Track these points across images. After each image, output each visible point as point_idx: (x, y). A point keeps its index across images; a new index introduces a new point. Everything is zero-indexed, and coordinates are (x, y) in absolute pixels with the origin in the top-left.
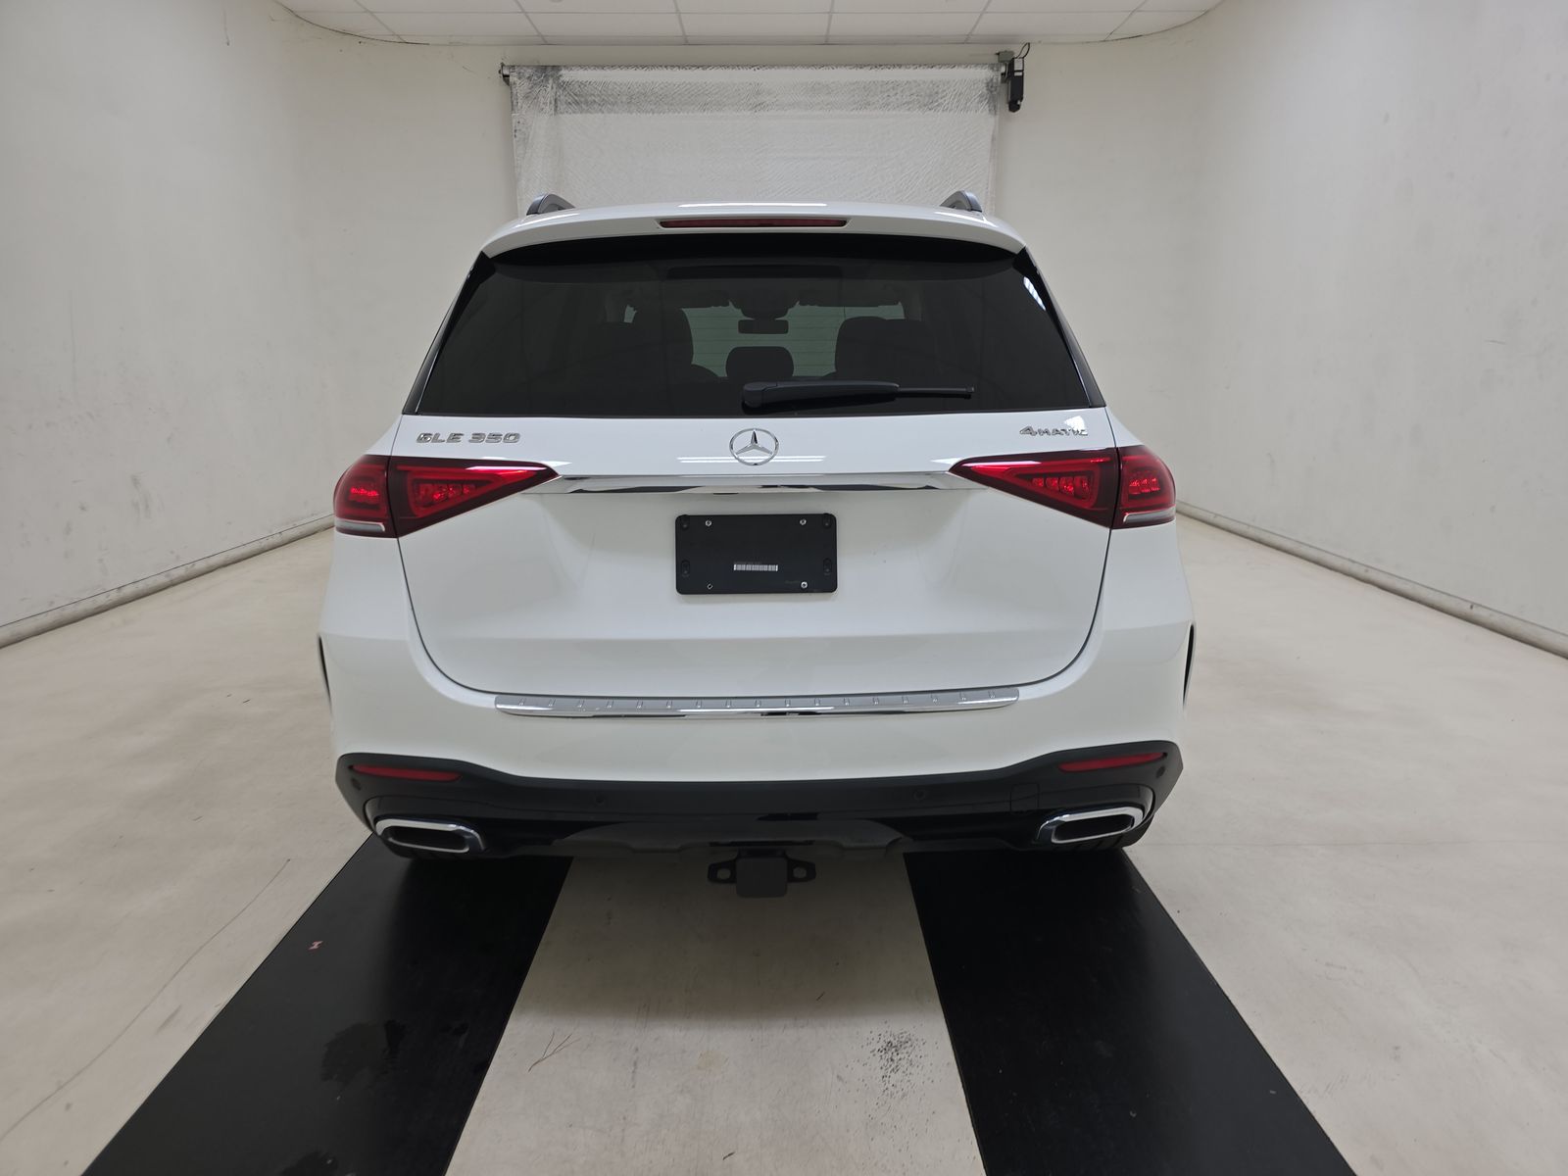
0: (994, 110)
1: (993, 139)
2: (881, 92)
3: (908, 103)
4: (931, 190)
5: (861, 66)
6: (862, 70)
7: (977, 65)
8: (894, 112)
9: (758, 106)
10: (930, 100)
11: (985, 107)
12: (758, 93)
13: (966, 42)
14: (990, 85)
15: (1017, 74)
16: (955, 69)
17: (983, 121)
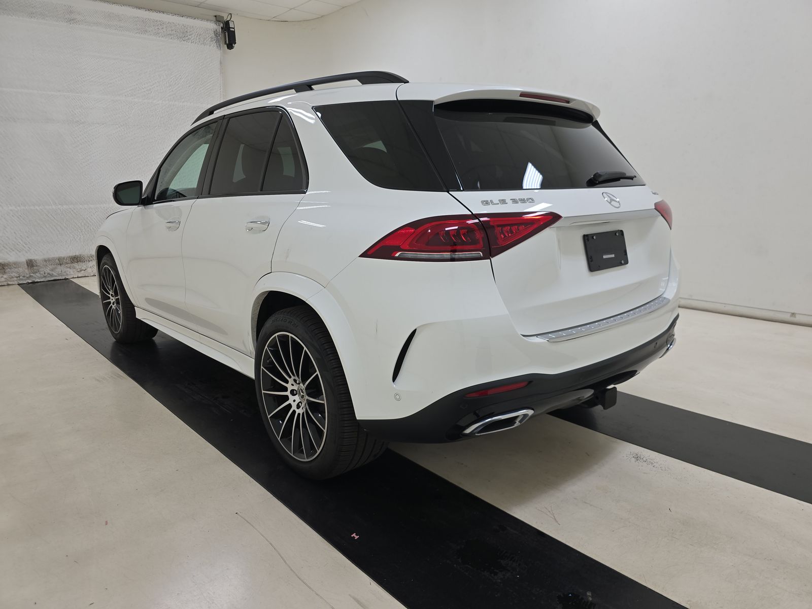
0: (219, 47)
1: (221, 63)
2: (154, 26)
3: (171, 35)
4: (189, 86)
5: (140, 8)
6: (139, 10)
7: (207, 20)
8: (163, 39)
9: (71, 21)
10: (183, 35)
11: (214, 44)
12: (71, 12)
13: (198, 6)
14: (216, 33)
15: (231, 29)
16: (196, 20)
17: (214, 51)
